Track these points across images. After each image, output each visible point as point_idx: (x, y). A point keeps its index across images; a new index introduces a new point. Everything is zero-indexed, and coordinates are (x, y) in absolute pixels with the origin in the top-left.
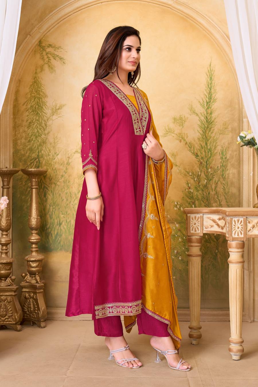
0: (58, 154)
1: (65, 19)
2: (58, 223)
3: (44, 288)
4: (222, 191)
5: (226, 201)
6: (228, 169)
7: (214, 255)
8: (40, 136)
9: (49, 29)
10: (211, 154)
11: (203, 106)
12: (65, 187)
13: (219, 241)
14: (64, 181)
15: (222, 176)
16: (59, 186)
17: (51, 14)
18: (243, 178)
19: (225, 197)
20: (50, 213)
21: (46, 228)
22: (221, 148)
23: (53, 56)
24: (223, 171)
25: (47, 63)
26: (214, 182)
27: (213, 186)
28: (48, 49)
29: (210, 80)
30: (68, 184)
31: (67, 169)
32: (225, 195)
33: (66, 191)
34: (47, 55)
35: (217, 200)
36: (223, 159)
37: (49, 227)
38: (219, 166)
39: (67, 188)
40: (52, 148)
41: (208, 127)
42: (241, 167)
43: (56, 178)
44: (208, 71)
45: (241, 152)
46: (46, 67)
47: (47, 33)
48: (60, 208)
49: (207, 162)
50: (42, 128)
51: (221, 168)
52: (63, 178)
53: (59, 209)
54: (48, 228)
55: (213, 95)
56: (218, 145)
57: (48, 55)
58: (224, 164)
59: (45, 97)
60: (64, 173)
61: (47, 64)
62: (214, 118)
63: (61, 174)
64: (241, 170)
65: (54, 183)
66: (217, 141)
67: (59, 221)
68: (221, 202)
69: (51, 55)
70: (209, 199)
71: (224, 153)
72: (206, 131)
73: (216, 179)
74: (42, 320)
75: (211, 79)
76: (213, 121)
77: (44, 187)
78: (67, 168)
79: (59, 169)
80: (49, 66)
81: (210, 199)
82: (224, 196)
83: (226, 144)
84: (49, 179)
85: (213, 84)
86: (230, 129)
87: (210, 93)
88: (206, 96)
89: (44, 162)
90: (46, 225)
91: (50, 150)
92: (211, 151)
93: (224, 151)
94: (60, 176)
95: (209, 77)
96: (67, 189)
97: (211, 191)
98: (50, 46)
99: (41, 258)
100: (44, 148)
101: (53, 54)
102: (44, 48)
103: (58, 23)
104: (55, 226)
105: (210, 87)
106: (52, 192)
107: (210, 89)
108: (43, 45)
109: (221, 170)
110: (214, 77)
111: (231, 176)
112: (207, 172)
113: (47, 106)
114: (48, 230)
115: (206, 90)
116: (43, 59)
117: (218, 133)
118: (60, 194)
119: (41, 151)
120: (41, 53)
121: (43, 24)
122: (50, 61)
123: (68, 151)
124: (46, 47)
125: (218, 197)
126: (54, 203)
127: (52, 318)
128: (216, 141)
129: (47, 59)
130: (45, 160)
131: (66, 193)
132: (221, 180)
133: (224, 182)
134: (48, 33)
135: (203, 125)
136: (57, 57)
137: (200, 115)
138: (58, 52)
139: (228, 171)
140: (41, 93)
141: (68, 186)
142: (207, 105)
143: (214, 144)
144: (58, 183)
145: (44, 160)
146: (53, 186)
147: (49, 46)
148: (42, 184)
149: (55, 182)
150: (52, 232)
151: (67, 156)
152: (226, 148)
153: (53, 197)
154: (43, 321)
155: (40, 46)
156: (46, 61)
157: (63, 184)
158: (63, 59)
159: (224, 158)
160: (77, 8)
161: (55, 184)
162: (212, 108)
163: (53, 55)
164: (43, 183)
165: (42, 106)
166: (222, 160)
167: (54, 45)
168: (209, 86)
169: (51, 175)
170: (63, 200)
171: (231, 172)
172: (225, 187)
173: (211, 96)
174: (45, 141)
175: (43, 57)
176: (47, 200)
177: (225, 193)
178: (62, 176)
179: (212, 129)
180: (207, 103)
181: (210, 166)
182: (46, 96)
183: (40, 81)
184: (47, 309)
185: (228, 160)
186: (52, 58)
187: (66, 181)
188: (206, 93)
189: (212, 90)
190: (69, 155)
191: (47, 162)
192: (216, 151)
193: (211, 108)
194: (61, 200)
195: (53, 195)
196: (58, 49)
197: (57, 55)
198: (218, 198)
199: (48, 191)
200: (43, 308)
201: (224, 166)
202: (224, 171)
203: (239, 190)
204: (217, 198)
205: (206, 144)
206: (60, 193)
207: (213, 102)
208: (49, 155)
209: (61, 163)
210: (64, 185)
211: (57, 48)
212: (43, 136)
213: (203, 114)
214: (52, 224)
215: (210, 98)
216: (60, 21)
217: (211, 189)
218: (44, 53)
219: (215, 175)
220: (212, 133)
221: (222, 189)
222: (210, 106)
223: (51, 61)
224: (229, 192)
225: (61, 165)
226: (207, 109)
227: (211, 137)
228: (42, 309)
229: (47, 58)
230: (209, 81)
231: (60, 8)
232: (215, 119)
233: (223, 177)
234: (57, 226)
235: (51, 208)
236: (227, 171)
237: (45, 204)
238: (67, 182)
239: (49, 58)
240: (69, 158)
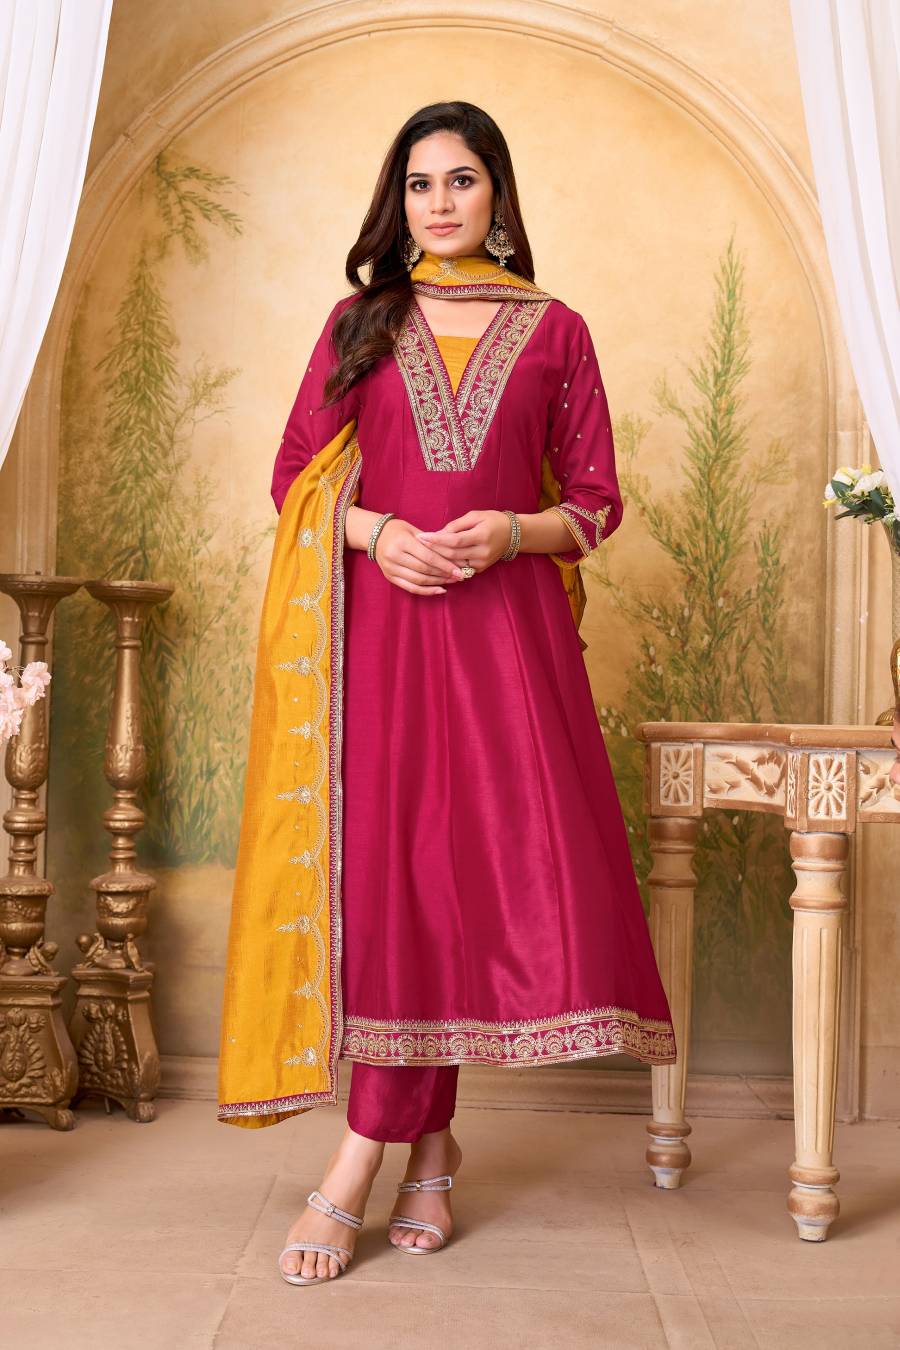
0: (209, 538)
1: (246, 86)
2: (204, 769)
3: (150, 986)
4: (763, 676)
5: (775, 709)
6: (782, 601)
7: (730, 892)
8: (151, 475)
9: (190, 118)
10: (726, 548)
11: (704, 388)
12: (229, 647)
13: (747, 844)
14: (227, 629)
15: (763, 625)
16: (209, 643)
17: (197, 68)
18: (832, 630)
19: (771, 693)
20: (177, 734)
21: (161, 787)
22: (760, 528)
23: (201, 209)
24: (766, 604)
25: (181, 232)
26: (734, 643)
27: (733, 658)
28: (183, 183)
29: (728, 300)
30: (239, 637)
31: (237, 587)
32: (772, 688)
33: (232, 662)
34: (180, 202)
35: (744, 703)
36: (767, 564)
37: (172, 784)
38: (754, 587)
39: (237, 651)
40: (189, 516)
41: (717, 458)
42: (828, 594)
43: (200, 617)
44: (724, 268)
45: (829, 542)
46: (177, 243)
47: (184, 129)
48: (210, 720)
49: (711, 577)
50: (159, 447)
51: (758, 595)
52: (223, 617)
53: (208, 721)
54: (168, 784)
55: (739, 350)
56: (751, 519)
57: (184, 203)
58: (770, 581)
59: (172, 343)
60: (228, 602)
61: (181, 235)
62: (739, 424)
63: (218, 603)
64: (828, 603)
65: (194, 635)
66: (747, 506)
67: (205, 761)
68: (758, 711)
69: (196, 204)
70: (718, 698)
71: (771, 546)
72: (710, 469)
73: (743, 633)
74: (142, 1096)
75: (731, 295)
76: (736, 438)
77: (161, 646)
78: (237, 583)
79: (213, 587)
80: (188, 241)
81: (721, 699)
82: (769, 690)
83: (780, 515)
84: (178, 619)
85: (738, 314)
86: (793, 465)
87: (727, 343)
88: (715, 352)
89: (161, 563)
90: (162, 775)
91: (182, 524)
92: (726, 539)
93: (772, 539)
94: (214, 612)
95: (725, 288)
96: (238, 655)
97: (724, 673)
98: (192, 172)
99: (144, 884)
100: (162, 516)
101: (201, 201)
102: (172, 180)
103: (221, 99)
104: (192, 778)
105: (727, 320)
106: (185, 663)
107: (729, 330)
108: (170, 168)
109: (759, 602)
110: (741, 289)
111: (793, 624)
112: (713, 609)
113: (176, 373)
114: (167, 793)
115: (713, 332)
116: (167, 215)
117: (753, 476)
118: (212, 672)
119: (152, 524)
120: (160, 196)
121: (169, 100)
122: (190, 223)
123: (244, 528)
124: (180, 178)
125: (748, 693)
126: (192, 703)
127: (177, 1092)
128: (745, 503)
129: (183, 216)
130: (165, 554)
131: (234, 669)
132: (760, 635)
133: (768, 644)
134: (187, 130)
135: (701, 450)
136: (214, 211)
137: (691, 414)
138: (218, 193)
139: (784, 605)
140: (158, 331)
141: (239, 645)
142: (715, 384)
143: (739, 514)
144: (207, 633)
145: (162, 557)
146: (191, 642)
147: (187, 172)
148: (152, 635)
149: (197, 632)
150: (181, 800)
151: (240, 543)
152: (778, 529)
153: (190, 683)
154: (145, 1100)
155: (159, 174)
156: (179, 224)
157: (223, 638)
158: (234, 218)
159: (770, 563)
160: (288, 49)
161: (198, 637)
162: (733, 394)
163: (202, 204)
164: (155, 635)
165: (159, 373)
166: (763, 567)
167: (204, 171)
168: (723, 319)
169: (185, 607)
170: (221, 693)
171: (792, 610)
172: (773, 659)
173: (730, 352)
174: (166, 490)
175: (167, 209)
176: (166, 689)
177: (772, 680)
178: (222, 610)
179: (733, 462)
180: (718, 376)
181: (721, 587)
182: (174, 341)
183: (156, 289)
184: (161, 1060)
185: (783, 569)
186: (197, 215)
187: (236, 626)
188: (712, 342)
189: (736, 334)
190: (247, 540)
191: (172, 561)
192: (744, 539)
193: (729, 392)
194: (216, 692)
195: (190, 673)
196: (220, 183)
197: (217, 203)
198: (747, 698)
199: (170, 658)
200: (148, 1054)
201: (770, 591)
202: (769, 606)
203: (821, 674)
204: (743, 698)
205: (712, 514)
206: (214, 667)
207: (736, 373)
208: (179, 539)
209: (220, 566)
210: (227, 643)
211: (214, 179)
212: (161, 475)
213: (703, 415)
214: (183, 773)
215: (727, 360)
216: (227, 89)
217: (724, 667)
218: (172, 197)
219: (737, 620)
220: (733, 475)
221: (761, 669)
222: (727, 387)
223: (194, 225)
224: (784, 679)
225: (219, 573)
226: (715, 397)
227: (726, 491)
228: (146, 1057)
229: (180, 214)
230: (726, 303)
231: (230, 46)
232: (742, 429)
233: (767, 626)
234: (199, 779)
235: (182, 717)
236: (781, 605)
237: (161, 703)
238: (238, 631)
239: (188, 214)
240: (245, 549)
